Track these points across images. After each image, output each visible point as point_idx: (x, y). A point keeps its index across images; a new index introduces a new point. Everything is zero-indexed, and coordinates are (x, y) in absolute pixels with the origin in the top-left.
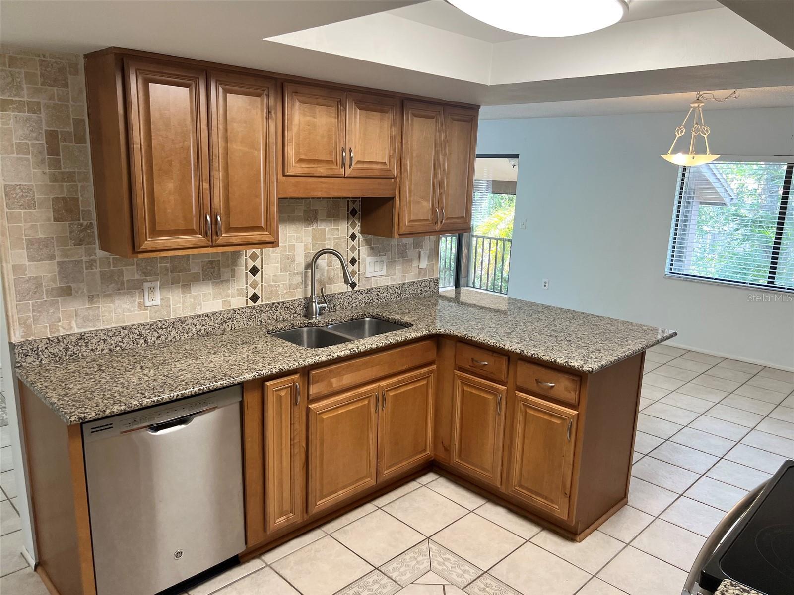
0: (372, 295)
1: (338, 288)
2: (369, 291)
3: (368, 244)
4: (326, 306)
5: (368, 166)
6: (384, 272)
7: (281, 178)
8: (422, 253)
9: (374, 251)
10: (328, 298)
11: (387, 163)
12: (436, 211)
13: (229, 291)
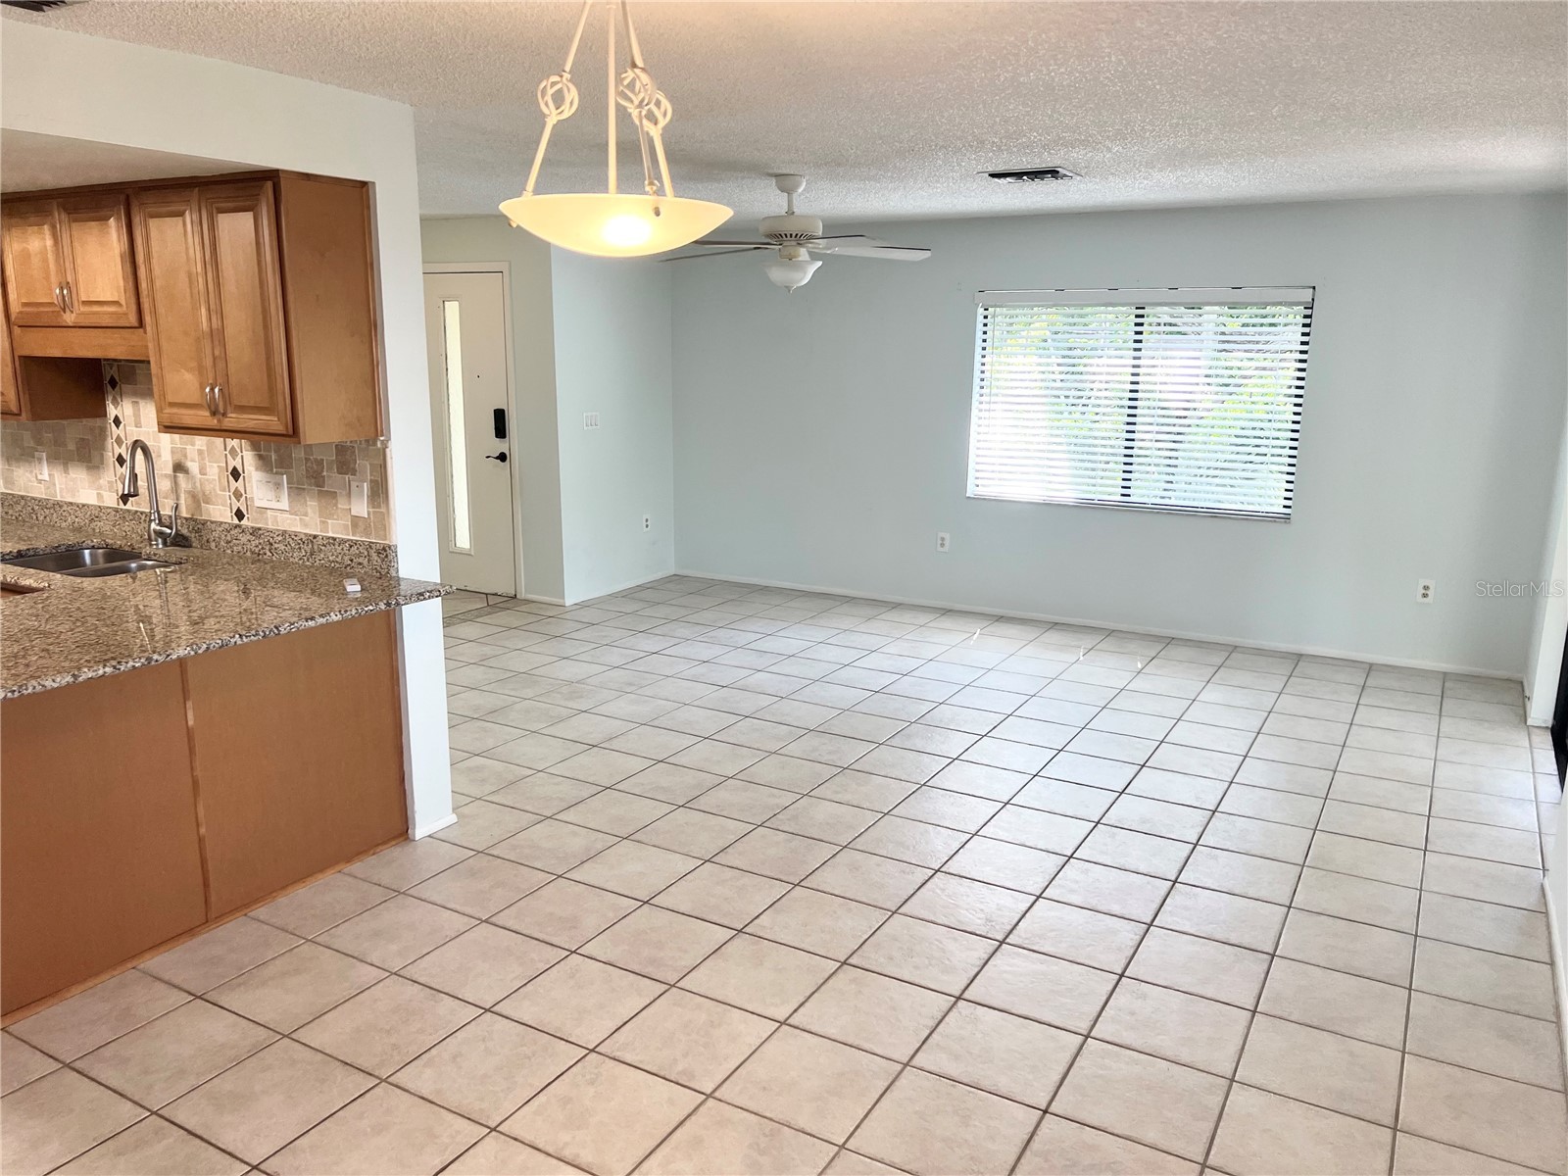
0: (261, 541)
1: (218, 513)
2: (255, 532)
3: (255, 447)
4: (169, 531)
5: (96, 309)
6: (285, 504)
7: (17, 331)
8: (354, 484)
9: (264, 462)
10: (199, 526)
11: (123, 302)
12: (207, 390)
13: (101, 481)
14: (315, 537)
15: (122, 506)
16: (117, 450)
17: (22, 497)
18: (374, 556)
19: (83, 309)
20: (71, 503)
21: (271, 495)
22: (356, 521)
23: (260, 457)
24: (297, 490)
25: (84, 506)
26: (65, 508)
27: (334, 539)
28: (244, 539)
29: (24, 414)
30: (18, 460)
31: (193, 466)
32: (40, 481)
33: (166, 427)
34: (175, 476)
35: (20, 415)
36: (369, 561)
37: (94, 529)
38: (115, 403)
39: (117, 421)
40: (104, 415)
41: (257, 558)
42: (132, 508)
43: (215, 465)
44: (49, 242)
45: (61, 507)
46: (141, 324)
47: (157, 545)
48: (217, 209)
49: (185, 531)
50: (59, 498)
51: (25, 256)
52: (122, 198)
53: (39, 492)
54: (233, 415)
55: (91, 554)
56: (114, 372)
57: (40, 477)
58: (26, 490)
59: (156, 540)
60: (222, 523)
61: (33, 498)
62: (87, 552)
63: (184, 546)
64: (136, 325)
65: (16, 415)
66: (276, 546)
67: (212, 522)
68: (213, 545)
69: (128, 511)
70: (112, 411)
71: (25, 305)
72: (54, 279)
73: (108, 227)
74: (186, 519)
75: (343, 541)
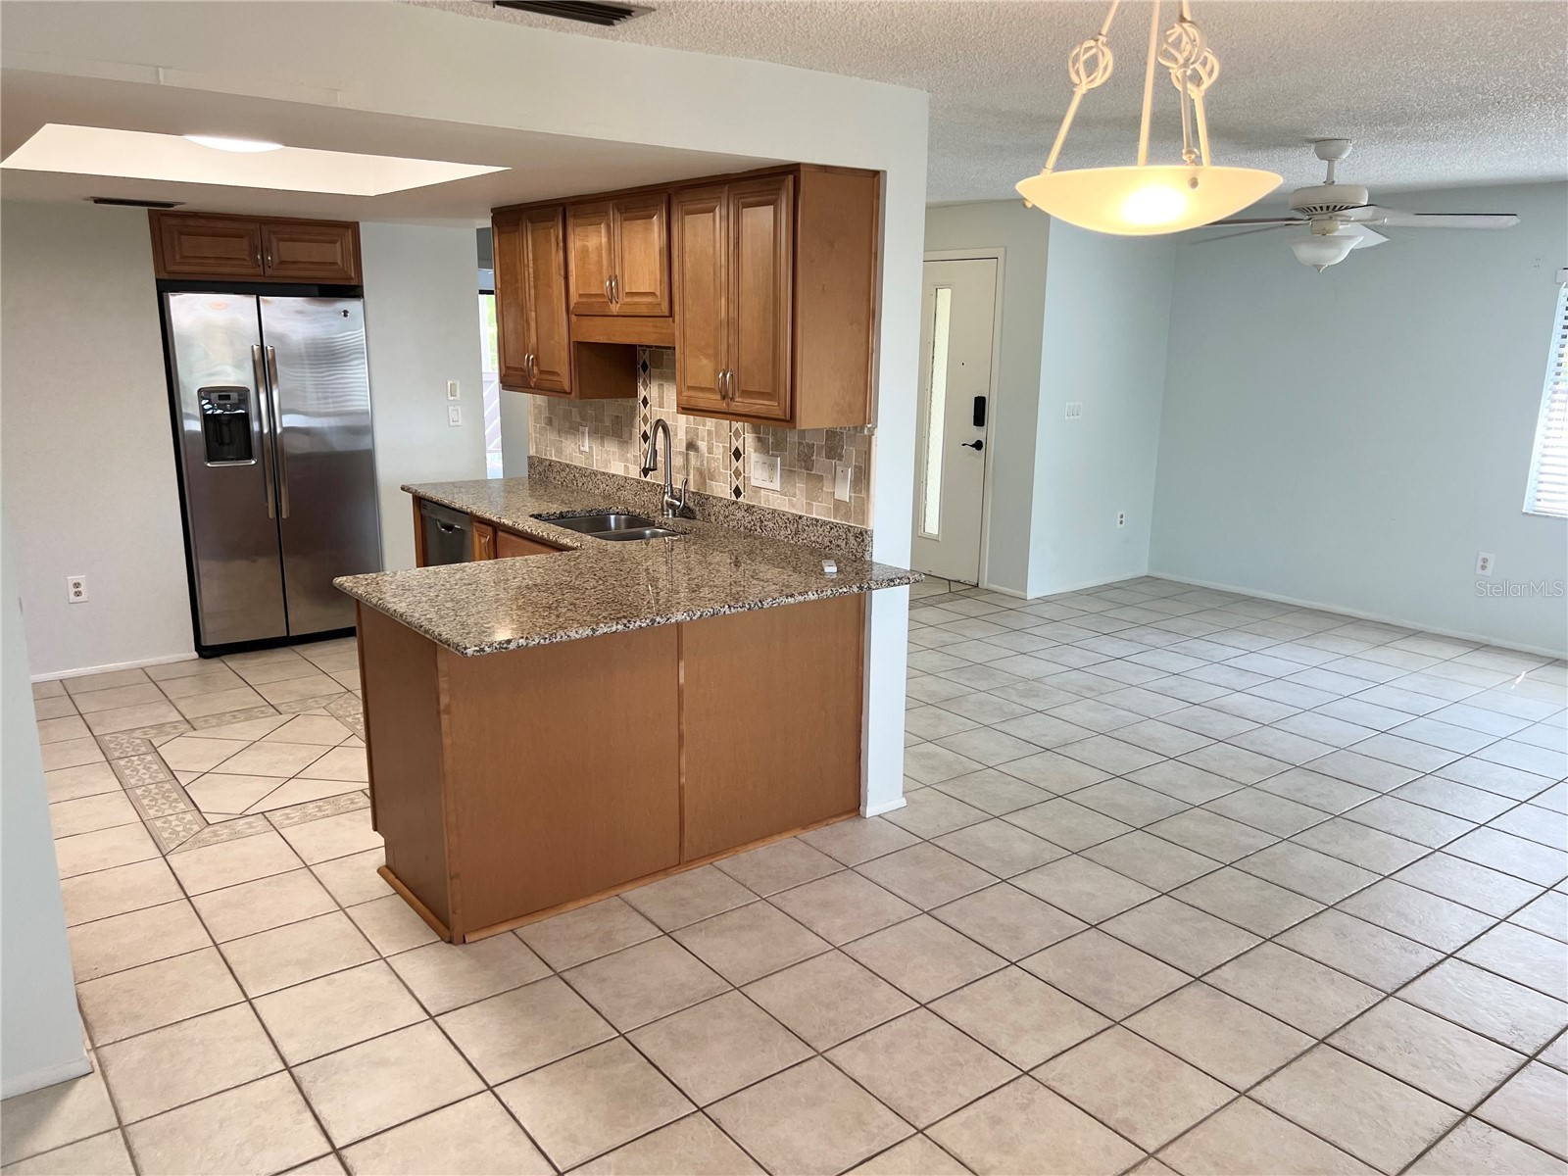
0: (754, 518)
1: (719, 490)
2: (749, 509)
3: (756, 430)
4: (678, 503)
5: (637, 299)
6: (777, 485)
7: (574, 318)
8: (839, 469)
9: (762, 444)
10: (703, 499)
11: (658, 293)
12: (721, 375)
13: (629, 455)
14: (800, 517)
15: (643, 478)
16: (643, 428)
17: (568, 465)
18: (852, 540)
19: (628, 300)
20: (604, 473)
21: (766, 476)
22: (838, 504)
23: (759, 439)
24: (788, 473)
25: (613, 476)
26: (599, 477)
27: (817, 521)
28: (740, 514)
29: (573, 393)
30: (566, 432)
31: (702, 445)
32: (581, 452)
33: (683, 409)
34: (687, 454)
35: (570, 393)
36: (846, 543)
37: (619, 498)
38: (645, 385)
39: (645, 402)
40: (635, 395)
41: (749, 533)
42: (650, 480)
43: (721, 445)
44: (604, 240)
45: (596, 476)
46: (671, 315)
47: (668, 515)
48: (742, 204)
49: (691, 505)
50: (595, 469)
51: (585, 251)
52: (665, 198)
53: (579, 461)
54: (740, 400)
55: (616, 519)
56: (646, 357)
57: (582, 448)
58: (571, 459)
59: (668, 511)
60: (722, 498)
61: (575, 467)
62: (612, 517)
63: (689, 518)
64: (667, 314)
65: (567, 393)
66: (766, 523)
67: (714, 498)
68: (713, 518)
69: (648, 483)
70: (642, 392)
71: (581, 296)
72: (605, 275)
73: (651, 224)
74: (693, 493)
75: (825, 523)
